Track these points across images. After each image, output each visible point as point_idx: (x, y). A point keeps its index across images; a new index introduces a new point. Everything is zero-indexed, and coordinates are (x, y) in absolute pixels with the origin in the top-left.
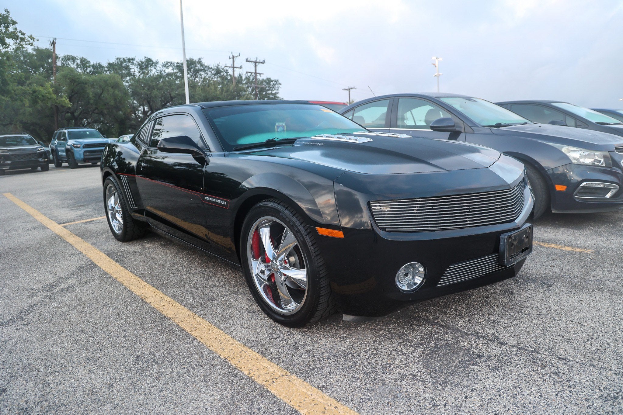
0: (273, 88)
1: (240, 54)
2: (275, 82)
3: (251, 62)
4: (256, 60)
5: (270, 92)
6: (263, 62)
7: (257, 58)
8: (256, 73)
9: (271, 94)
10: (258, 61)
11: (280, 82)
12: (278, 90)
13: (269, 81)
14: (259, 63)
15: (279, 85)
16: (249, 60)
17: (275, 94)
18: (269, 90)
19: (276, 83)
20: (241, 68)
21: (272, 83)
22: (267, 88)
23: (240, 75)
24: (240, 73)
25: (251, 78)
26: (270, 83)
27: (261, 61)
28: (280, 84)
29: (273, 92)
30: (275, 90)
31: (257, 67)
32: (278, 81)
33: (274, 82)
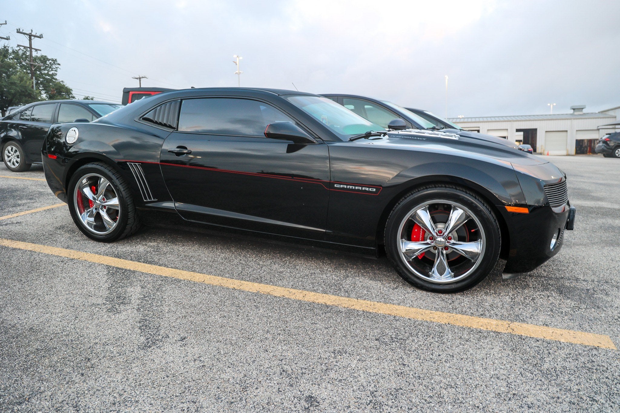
0: (50, 67)
1: (6, 21)
2: (52, 61)
3: (24, 34)
4: (31, 32)
5: (46, 72)
6: (40, 37)
7: (32, 31)
8: (31, 47)
9: (48, 74)
10: (33, 34)
11: (59, 62)
12: (56, 71)
13: (44, 59)
14: (35, 36)
15: (57, 66)
16: (21, 31)
17: (53, 75)
18: (44, 70)
19: (54, 63)
20: (8, 39)
21: (48, 63)
22: (42, 68)
23: (5, 47)
24: (6, 45)
25: (21, 52)
26: (46, 62)
27: (38, 35)
28: (59, 64)
29: (51, 73)
30: (52, 70)
31: (33, 41)
32: (56, 60)
33: (50, 61)
